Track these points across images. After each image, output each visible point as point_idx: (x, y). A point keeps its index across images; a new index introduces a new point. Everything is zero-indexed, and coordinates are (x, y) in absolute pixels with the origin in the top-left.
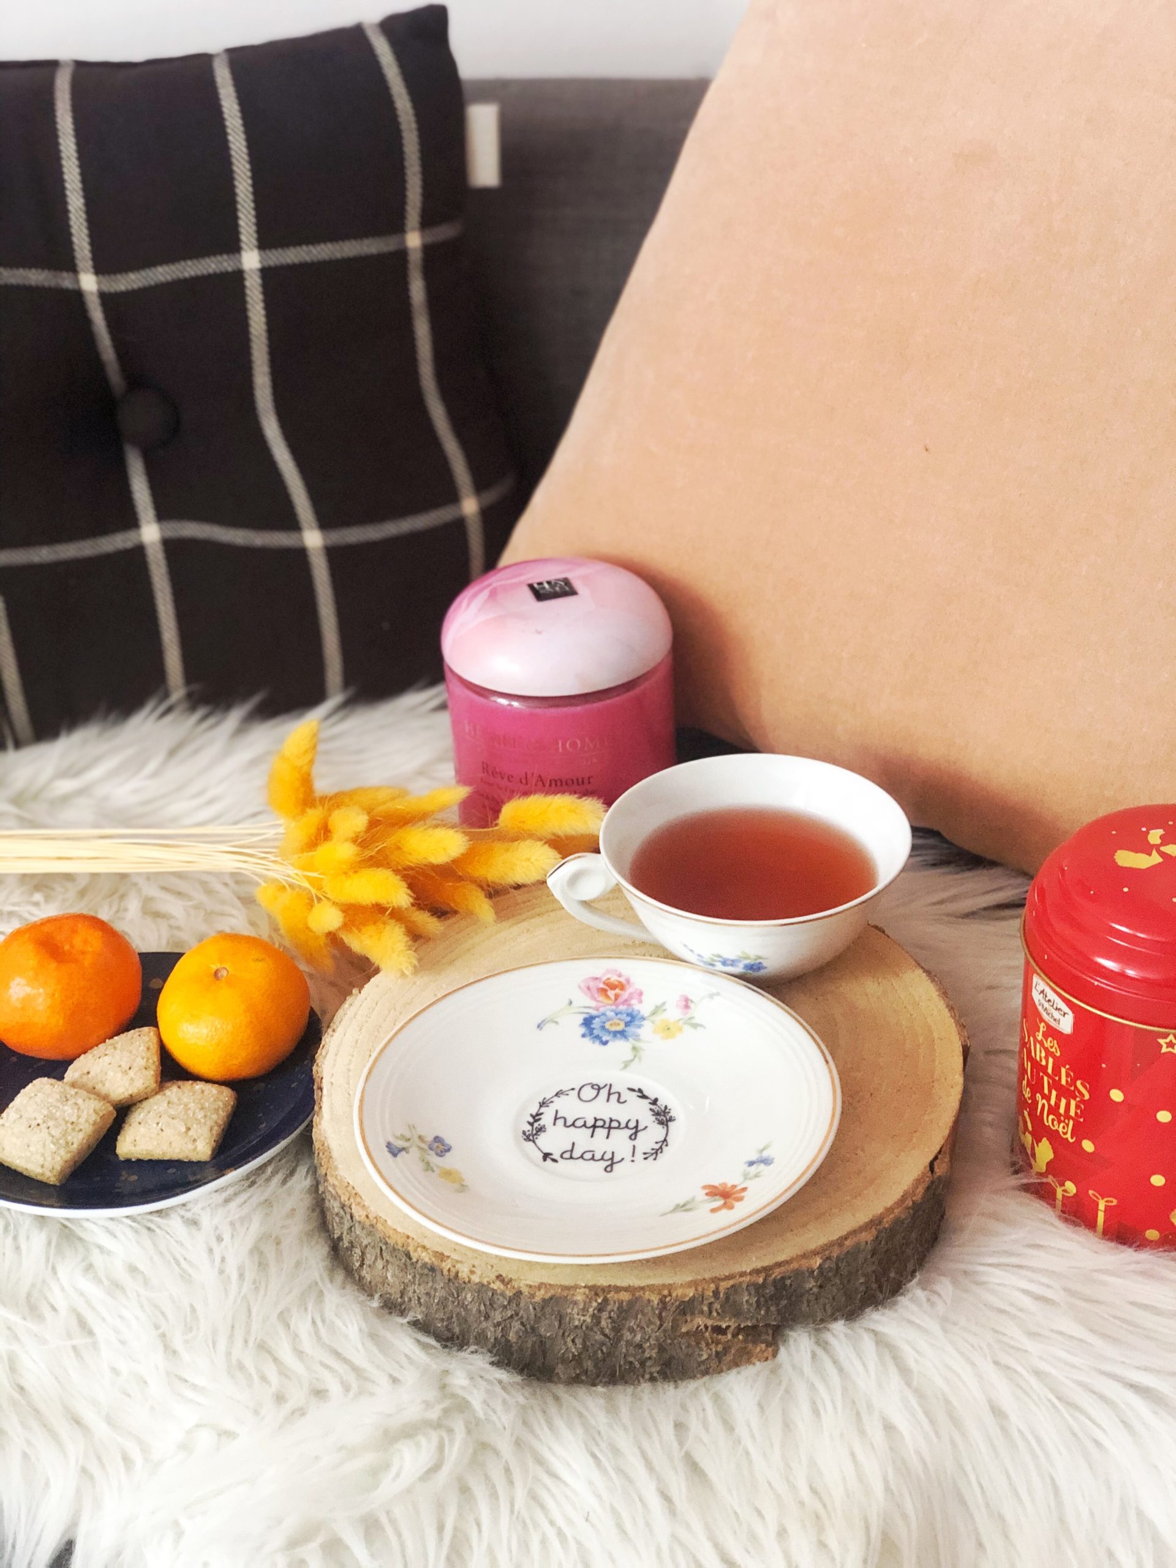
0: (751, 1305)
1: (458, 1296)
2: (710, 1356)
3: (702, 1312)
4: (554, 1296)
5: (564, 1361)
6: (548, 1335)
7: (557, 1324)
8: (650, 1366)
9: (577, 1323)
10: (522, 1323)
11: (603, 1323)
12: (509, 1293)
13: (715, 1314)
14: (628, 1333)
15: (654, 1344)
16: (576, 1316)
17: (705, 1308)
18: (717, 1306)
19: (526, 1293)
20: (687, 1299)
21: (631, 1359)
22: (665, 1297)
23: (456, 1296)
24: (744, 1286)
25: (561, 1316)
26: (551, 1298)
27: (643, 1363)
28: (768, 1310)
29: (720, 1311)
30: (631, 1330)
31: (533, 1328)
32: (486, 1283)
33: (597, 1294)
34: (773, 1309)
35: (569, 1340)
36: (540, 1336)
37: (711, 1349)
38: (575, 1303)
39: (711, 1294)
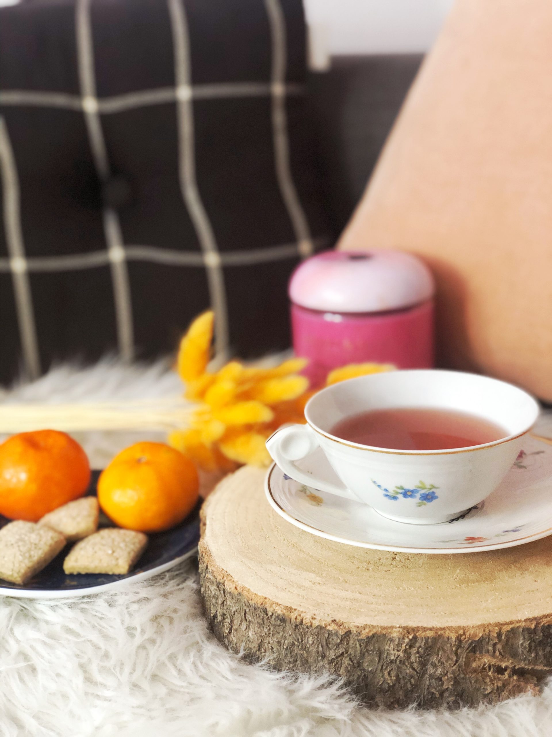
0: (525, 648)
1: (302, 641)
2: (493, 689)
3: (488, 651)
4: (376, 633)
5: (381, 690)
6: (370, 669)
7: (377, 659)
8: (448, 697)
9: (392, 658)
10: (350, 659)
11: (413, 659)
12: (341, 632)
13: (497, 653)
14: (431, 668)
15: (451, 677)
16: (392, 652)
17: (491, 648)
18: (499, 646)
19: (355, 632)
20: (477, 639)
21: (433, 690)
22: (461, 635)
23: (300, 640)
24: (521, 630)
25: (380, 653)
26: (373, 636)
27: (442, 694)
28: (537, 654)
29: (501, 651)
30: (435, 666)
31: (358, 663)
32: (324, 626)
33: (408, 633)
34: (541, 653)
35: (386, 673)
36: (364, 670)
37: (493, 684)
38: (392, 640)
39: (496, 635)
